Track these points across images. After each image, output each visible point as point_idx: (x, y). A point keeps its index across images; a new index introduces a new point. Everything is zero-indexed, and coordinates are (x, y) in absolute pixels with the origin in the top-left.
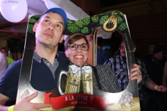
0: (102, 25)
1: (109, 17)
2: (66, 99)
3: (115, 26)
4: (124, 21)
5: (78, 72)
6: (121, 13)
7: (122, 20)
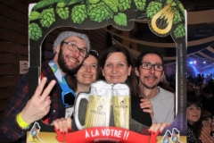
0: (150, 19)
1: (163, 7)
2: (87, 135)
3: (169, 28)
4: (183, 22)
5: (106, 93)
6: (181, 6)
7: (180, 20)
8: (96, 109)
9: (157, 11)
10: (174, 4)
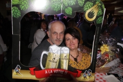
2: (46, 72)
7: (101, 14)
8: (52, 60)
9: (90, 8)
10: (100, 4)
